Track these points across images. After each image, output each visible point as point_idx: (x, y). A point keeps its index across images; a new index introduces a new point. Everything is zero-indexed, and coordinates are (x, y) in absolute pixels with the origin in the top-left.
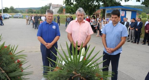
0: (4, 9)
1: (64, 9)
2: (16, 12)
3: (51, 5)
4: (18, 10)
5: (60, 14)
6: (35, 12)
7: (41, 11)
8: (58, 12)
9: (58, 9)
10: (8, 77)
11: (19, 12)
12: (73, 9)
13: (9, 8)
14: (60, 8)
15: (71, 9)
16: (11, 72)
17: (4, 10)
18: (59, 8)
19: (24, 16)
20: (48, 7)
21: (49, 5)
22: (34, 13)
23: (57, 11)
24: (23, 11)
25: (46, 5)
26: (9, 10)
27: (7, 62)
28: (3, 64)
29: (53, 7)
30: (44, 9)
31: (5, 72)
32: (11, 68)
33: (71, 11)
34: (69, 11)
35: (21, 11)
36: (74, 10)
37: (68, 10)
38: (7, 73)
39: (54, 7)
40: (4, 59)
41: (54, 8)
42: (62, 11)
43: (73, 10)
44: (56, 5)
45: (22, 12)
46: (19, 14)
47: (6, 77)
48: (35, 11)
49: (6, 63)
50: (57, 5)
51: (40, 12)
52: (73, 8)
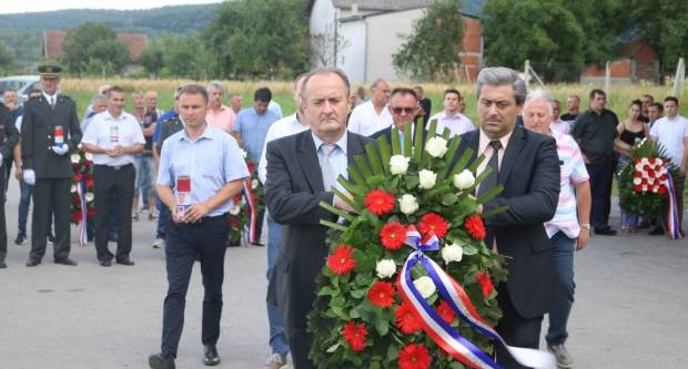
1: (471, 30)
5: (423, 78)
6: (153, 65)
8: (400, 61)
12: (573, 25)
14: (432, 18)
15: (548, 19)
18: (419, 14)
22: (140, 69)
23: (397, 46)
29: (344, 9)
33: (543, 39)
34: (524, 47)
36: (579, 29)
37: (514, 34)
39: (355, 7)
41: (355, 12)
42: (445, 43)
43: (573, 35)
48: (145, 44)
51: (205, 55)
52: (569, 14)
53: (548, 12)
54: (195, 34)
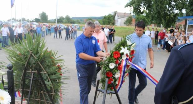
0: (59, 18)
2: (72, 22)
3: (116, 14)
4: (74, 20)
5: (127, 26)
7: (103, 21)
8: (125, 23)
9: (125, 19)
10: (49, 78)
11: (76, 22)
13: (64, 17)
14: (129, 18)
15: (143, 19)
16: (51, 75)
17: (58, 20)
18: (127, 18)
19: (82, 27)
20: (112, 16)
21: (113, 14)
23: (124, 21)
24: (80, 21)
25: (110, 14)
26: (64, 19)
27: (49, 64)
28: (46, 66)
29: (119, 17)
30: (107, 19)
31: (47, 73)
32: (51, 70)
35: (78, 21)
38: (49, 75)
40: (47, 62)
42: (130, 21)
43: (146, 21)
44: (122, 13)
45: (79, 23)
46: (75, 24)
47: (47, 77)
49: (48, 66)
50: (125, 13)
52: (145, 18)
53: (143, 18)
54: (101, 20)
